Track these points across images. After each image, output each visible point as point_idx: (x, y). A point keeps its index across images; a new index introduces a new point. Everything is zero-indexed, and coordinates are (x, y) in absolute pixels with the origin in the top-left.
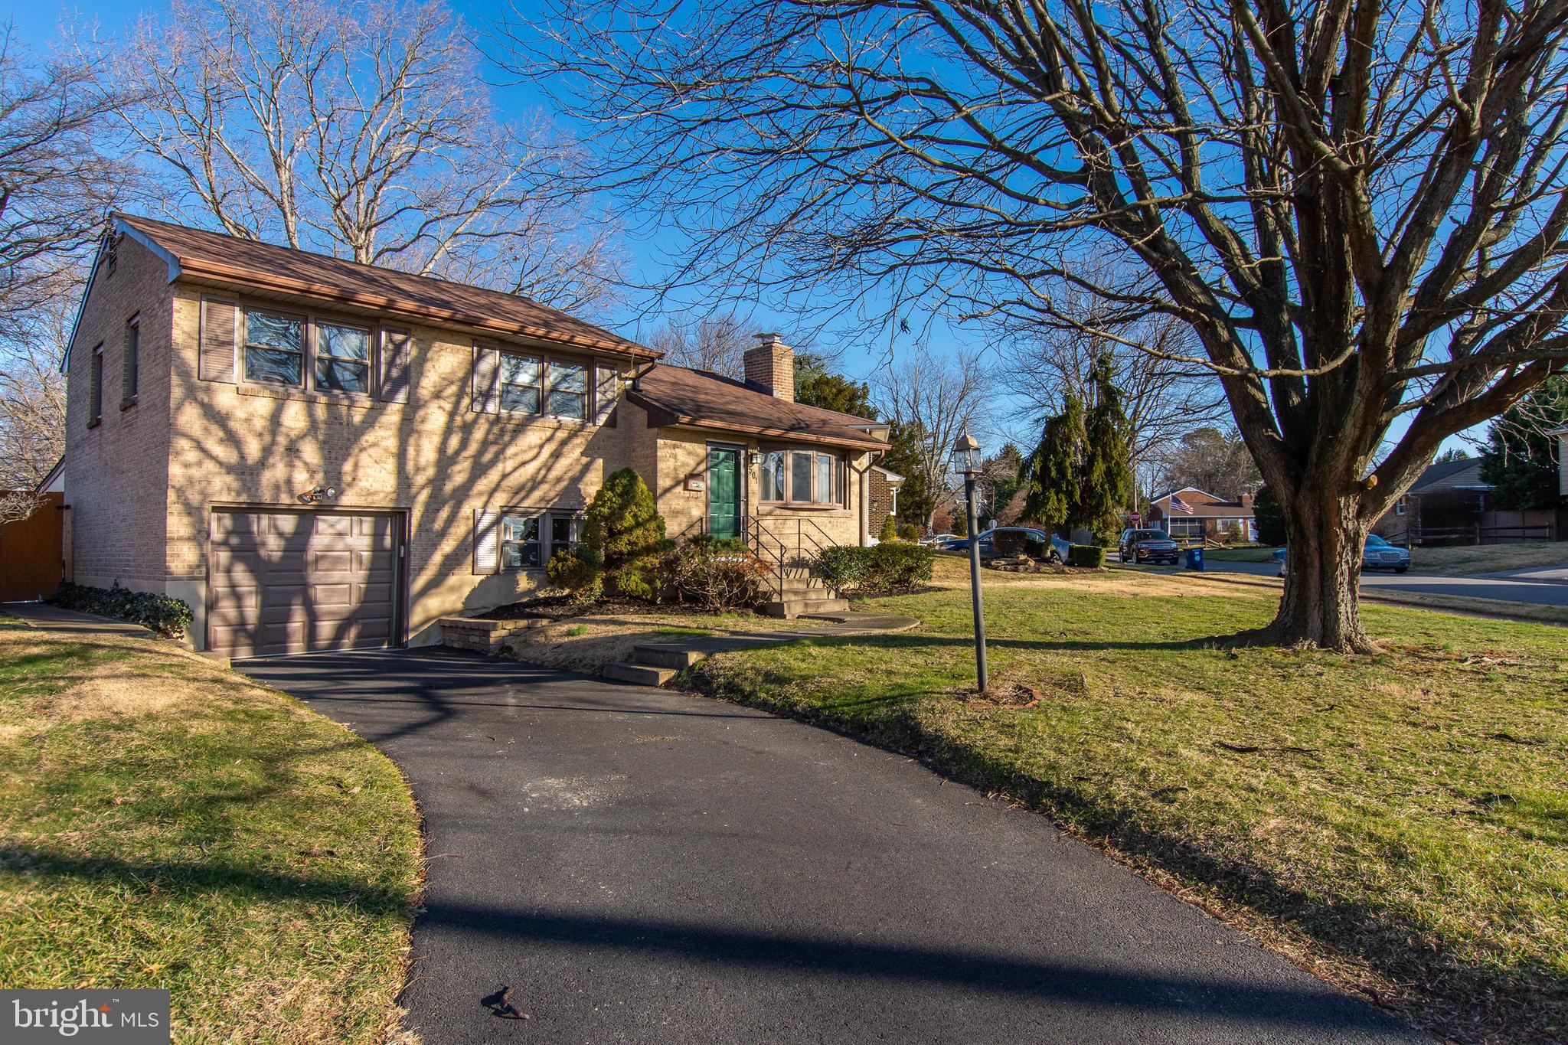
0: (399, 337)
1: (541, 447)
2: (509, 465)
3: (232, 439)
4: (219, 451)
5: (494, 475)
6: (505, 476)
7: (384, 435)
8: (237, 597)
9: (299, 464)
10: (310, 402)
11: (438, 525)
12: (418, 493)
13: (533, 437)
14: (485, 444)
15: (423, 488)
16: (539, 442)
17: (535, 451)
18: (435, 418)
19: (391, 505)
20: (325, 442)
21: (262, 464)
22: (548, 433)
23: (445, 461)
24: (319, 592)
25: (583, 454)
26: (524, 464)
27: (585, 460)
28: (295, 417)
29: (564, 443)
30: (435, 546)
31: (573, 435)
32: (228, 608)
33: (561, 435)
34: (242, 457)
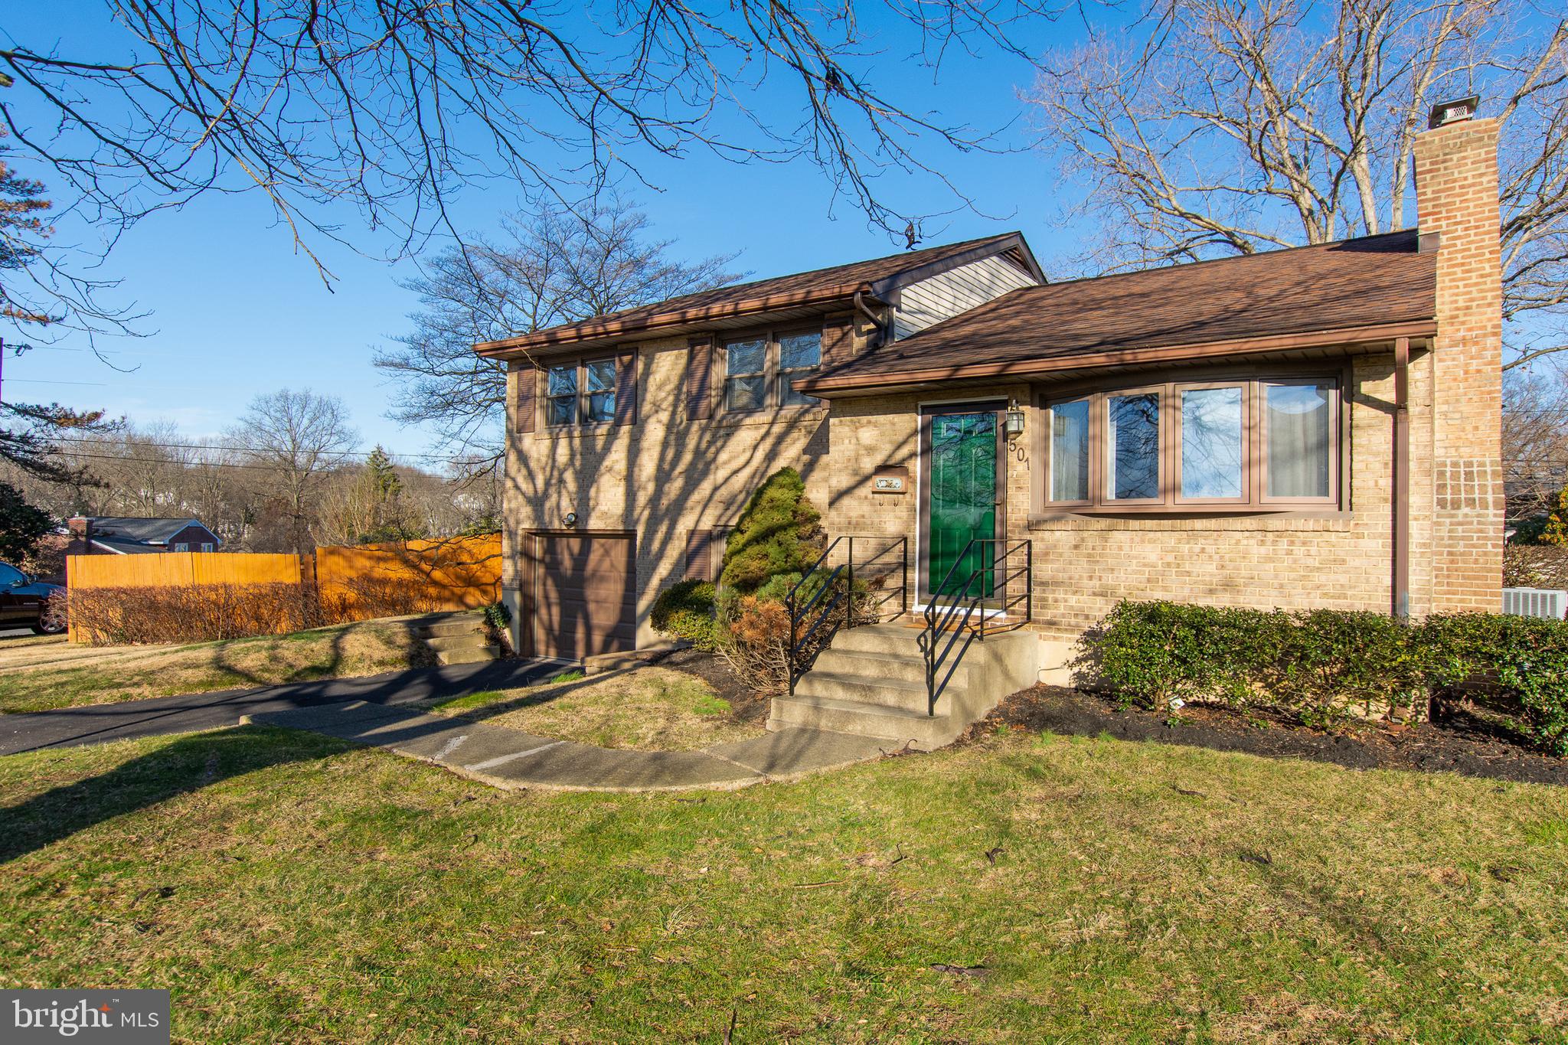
0: (626, 359)
1: (755, 447)
2: (721, 474)
3: (531, 476)
4: (524, 486)
5: (706, 487)
6: (716, 489)
7: (618, 456)
8: (549, 606)
9: (564, 492)
10: (571, 437)
11: (656, 546)
12: (641, 513)
13: (745, 437)
14: (698, 453)
15: (644, 508)
16: (754, 443)
17: (748, 455)
18: (655, 432)
19: (621, 527)
20: (581, 472)
21: (546, 495)
22: (763, 431)
23: (662, 477)
24: (592, 607)
25: (805, 451)
26: (736, 472)
27: (806, 458)
28: (563, 453)
29: (780, 439)
30: (654, 568)
31: (792, 425)
32: (543, 611)
33: (777, 429)
34: (536, 491)
